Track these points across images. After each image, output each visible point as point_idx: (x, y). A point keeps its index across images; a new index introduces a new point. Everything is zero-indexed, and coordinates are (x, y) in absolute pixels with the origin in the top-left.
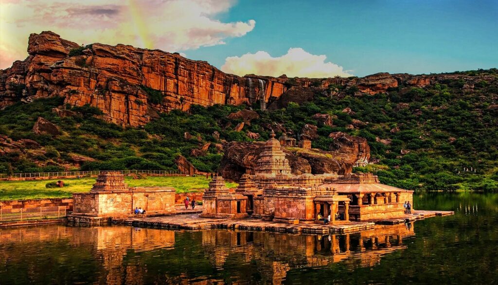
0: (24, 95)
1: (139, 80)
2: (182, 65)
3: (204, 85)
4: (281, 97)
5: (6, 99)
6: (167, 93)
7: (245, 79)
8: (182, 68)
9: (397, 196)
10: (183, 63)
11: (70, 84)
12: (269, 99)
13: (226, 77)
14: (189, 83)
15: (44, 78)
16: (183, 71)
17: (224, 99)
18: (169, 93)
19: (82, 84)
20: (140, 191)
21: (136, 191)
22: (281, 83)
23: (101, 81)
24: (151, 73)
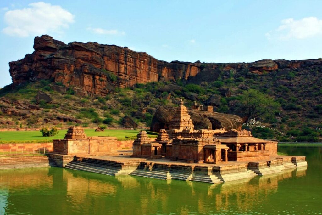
0: (31, 75)
1: (101, 65)
2: (129, 55)
3: (144, 68)
4: (196, 76)
5: (21, 78)
6: (120, 74)
7: (172, 64)
8: (130, 57)
9: (264, 145)
10: (130, 54)
11: (58, 69)
12: (188, 78)
13: (159, 63)
14: (134, 67)
15: (43, 65)
16: (130, 59)
17: (158, 78)
18: (121, 74)
19: (66, 68)
20: (94, 139)
21: (92, 139)
22: (197, 67)
23: (78, 66)
24: (110, 60)
